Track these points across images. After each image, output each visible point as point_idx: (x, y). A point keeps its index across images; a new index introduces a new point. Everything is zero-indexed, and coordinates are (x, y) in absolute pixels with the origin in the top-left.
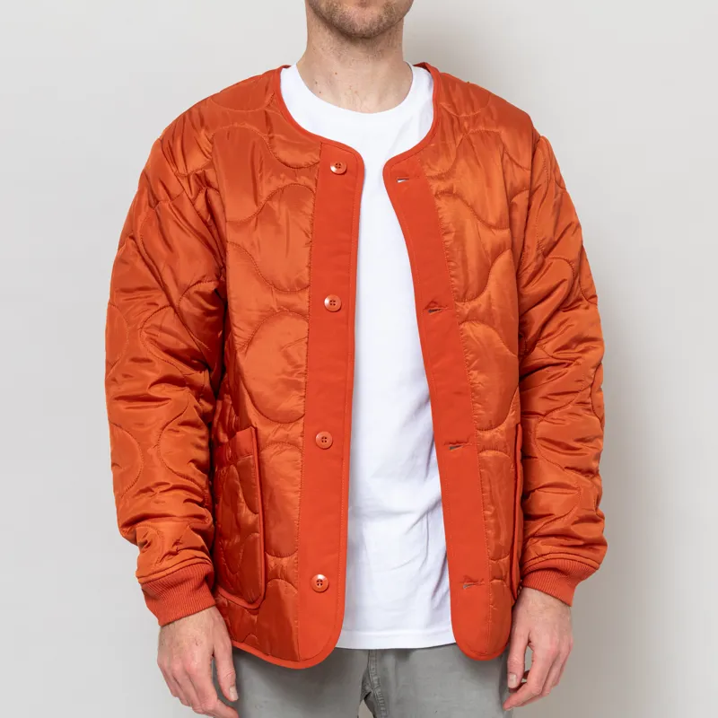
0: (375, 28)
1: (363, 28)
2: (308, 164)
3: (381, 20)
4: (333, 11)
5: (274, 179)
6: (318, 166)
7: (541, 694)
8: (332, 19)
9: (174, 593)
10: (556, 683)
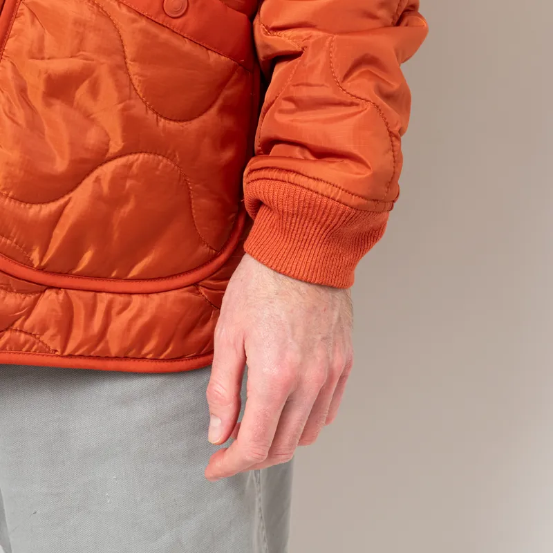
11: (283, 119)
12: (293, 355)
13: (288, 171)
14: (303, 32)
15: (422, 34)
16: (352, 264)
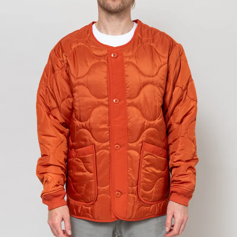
0: (118, 8)
1: (114, 9)
2: (104, 55)
3: (120, 6)
4: (104, 3)
5: (93, 60)
6: (107, 55)
7: (178, 234)
8: (104, 6)
9: (56, 198)
10: (183, 230)
11: (175, 178)
12: (183, 215)
13: (179, 186)
14: (180, 162)
15: (198, 161)
16: (188, 202)
